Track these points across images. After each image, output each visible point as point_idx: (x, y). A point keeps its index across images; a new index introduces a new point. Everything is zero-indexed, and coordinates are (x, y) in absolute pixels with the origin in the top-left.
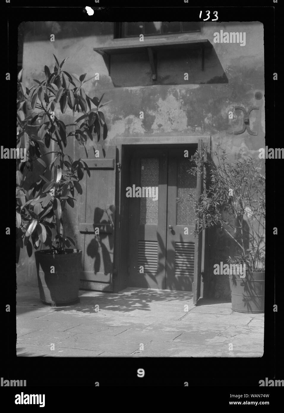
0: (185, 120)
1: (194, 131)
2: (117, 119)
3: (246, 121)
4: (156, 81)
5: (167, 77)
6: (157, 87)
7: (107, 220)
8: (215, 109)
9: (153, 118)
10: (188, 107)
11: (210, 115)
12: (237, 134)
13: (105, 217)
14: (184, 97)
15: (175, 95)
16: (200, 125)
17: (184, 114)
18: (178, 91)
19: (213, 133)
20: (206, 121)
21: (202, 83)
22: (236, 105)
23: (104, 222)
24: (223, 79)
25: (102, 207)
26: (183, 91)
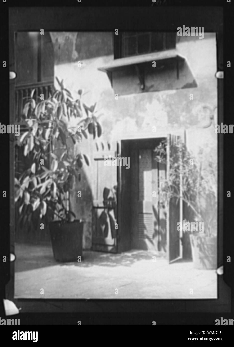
0: (166, 118)
1: (173, 127)
2: (118, 120)
3: (212, 117)
4: (144, 90)
5: (152, 86)
6: (146, 94)
7: (112, 197)
8: (188, 109)
9: (143, 118)
10: (168, 108)
11: (184, 114)
12: (205, 127)
13: (111, 195)
14: (165, 101)
15: (158, 100)
16: (177, 122)
17: (165, 114)
18: (160, 96)
19: (187, 128)
20: (182, 119)
21: (177, 89)
22: (203, 104)
23: (110, 198)
24: (193, 85)
25: (108, 187)
26: (164, 96)
